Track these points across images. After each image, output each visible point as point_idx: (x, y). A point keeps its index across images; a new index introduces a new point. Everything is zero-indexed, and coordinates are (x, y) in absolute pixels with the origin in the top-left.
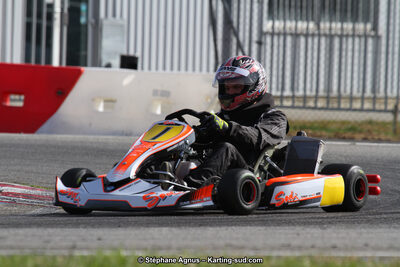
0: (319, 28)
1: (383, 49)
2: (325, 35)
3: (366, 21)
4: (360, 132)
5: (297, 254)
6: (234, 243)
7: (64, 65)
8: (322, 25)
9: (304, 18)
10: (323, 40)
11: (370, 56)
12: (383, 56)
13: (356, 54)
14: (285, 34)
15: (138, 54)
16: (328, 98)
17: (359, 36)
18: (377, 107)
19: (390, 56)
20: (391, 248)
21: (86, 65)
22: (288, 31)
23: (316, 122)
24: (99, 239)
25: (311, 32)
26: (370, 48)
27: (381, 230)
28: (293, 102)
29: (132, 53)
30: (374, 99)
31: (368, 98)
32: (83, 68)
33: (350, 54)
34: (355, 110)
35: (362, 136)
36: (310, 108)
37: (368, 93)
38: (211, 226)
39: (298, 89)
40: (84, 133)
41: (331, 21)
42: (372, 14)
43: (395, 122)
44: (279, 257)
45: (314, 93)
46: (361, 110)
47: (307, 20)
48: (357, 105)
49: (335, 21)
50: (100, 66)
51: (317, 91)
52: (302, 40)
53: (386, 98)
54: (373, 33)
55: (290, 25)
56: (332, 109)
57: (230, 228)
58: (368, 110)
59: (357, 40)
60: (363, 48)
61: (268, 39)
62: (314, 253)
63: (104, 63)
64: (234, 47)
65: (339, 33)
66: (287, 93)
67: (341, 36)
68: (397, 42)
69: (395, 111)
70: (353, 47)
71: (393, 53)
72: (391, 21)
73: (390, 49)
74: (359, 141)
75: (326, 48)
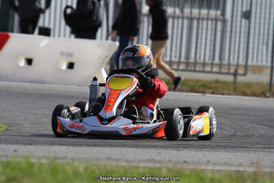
0: (183, 13)
1: (229, 29)
2: (187, 18)
3: (217, 8)
4: (210, 88)
5: (158, 165)
6: (114, 157)
8: (185, 10)
9: (172, 5)
10: (186, 22)
11: (219, 33)
12: (228, 34)
13: (209, 32)
15: (51, 26)
16: (187, 64)
17: (212, 20)
18: (223, 71)
19: (233, 34)
20: (226, 164)
21: (12, 32)
24: (15, 151)
25: (177, 15)
26: (219, 28)
27: (220, 153)
29: (46, 25)
30: (221, 65)
31: (217, 64)
34: (207, 72)
35: (211, 91)
40: (9, 81)
41: (192, 8)
42: (221, 3)
43: (235, 82)
44: (144, 167)
45: (177, 60)
46: (211, 72)
47: (174, 7)
48: (208, 69)
49: (195, 7)
51: (180, 58)
52: (171, 21)
53: (229, 65)
54: (221, 18)
56: (191, 71)
58: (216, 73)
59: (210, 22)
60: (214, 28)
62: (170, 165)
65: (197, 16)
67: (198, 19)
68: (238, 24)
69: (235, 74)
70: (206, 27)
71: (236, 32)
72: (235, 9)
73: (234, 29)
74: (208, 94)
75: (187, 27)
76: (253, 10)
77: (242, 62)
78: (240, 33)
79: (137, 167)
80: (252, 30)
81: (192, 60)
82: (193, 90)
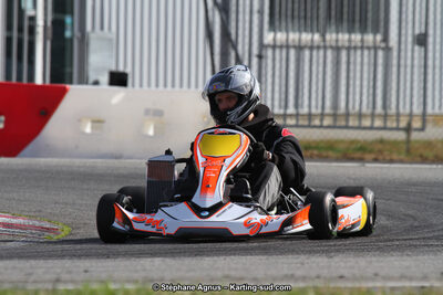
0: (324, 40)
1: (395, 62)
2: (331, 47)
3: (375, 31)
4: (371, 152)
5: (301, 285)
6: (233, 274)
7: (48, 82)
8: (328, 37)
9: (309, 29)
10: (329, 53)
11: (380, 69)
12: (395, 69)
13: (366, 68)
14: (288, 47)
15: (128, 70)
16: (335, 116)
17: (369, 48)
18: (389, 124)
19: (402, 69)
20: (402, 277)
21: (71, 83)
22: (290, 43)
23: (322, 141)
24: (86, 271)
25: (315, 44)
26: (380, 61)
27: (393, 259)
28: (297, 120)
29: (121, 69)
30: (385, 117)
31: (379, 115)
32: (68, 86)
34: (365, 128)
35: (373, 156)
36: (315, 127)
37: (379, 110)
38: (208, 256)
39: (302, 107)
40: (70, 156)
41: (337, 32)
42: (382, 24)
43: (408, 141)
45: (319, 111)
46: (371, 128)
47: (312, 31)
48: (367, 123)
49: (342, 32)
50: (87, 83)
51: (323, 108)
52: (307, 53)
53: (398, 115)
54: (383, 45)
55: (294, 36)
56: (340, 127)
57: (228, 258)
58: (379, 129)
59: (366, 52)
60: (372, 61)
61: (270, 52)
62: (319, 284)
63: (91, 80)
64: (233, 61)
65: (347, 44)
66: (291, 110)
67: (349, 49)
68: (409, 54)
69: (408, 129)
70: (362, 60)
71: (406, 66)
72: (403, 32)
73: (402, 62)
74: (368, 162)
75: (332, 62)
76: (431, 32)
77: (417, 110)
78: (412, 66)
80: (430, 62)
81: (342, 110)
82: (346, 157)
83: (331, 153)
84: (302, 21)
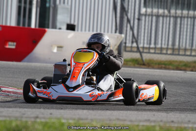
0: (170, 13)
2: (173, 16)
3: (194, 10)
4: (189, 67)
5: (153, 124)
6: (121, 118)
7: (37, 27)
8: (172, 11)
9: (162, 7)
10: (172, 19)
13: (189, 27)
14: (152, 15)
15: (76, 24)
16: (173, 49)
17: (191, 18)
21: (48, 28)
22: (154, 14)
23: (166, 61)
24: (51, 114)
25: (165, 15)
28: (155, 50)
29: (72, 23)
31: (194, 50)
33: (185, 26)
34: (187, 55)
35: (191, 69)
36: (164, 54)
37: (195, 47)
39: (158, 44)
40: (46, 63)
41: (176, 9)
44: (143, 126)
45: (166, 46)
46: (190, 55)
47: (164, 9)
48: (188, 53)
49: (179, 9)
50: (56, 28)
51: (168, 45)
52: (161, 18)
55: (155, 11)
56: (176, 55)
58: (194, 56)
59: (189, 19)
60: (192, 24)
61: (143, 18)
62: (162, 124)
63: (58, 27)
64: (125, 21)
65: (180, 15)
66: (153, 46)
67: (181, 17)
70: (187, 23)
74: (188, 71)
75: (173, 23)
79: (138, 126)
81: (177, 46)
82: (178, 69)
83: (171, 67)
84: (160, 3)
